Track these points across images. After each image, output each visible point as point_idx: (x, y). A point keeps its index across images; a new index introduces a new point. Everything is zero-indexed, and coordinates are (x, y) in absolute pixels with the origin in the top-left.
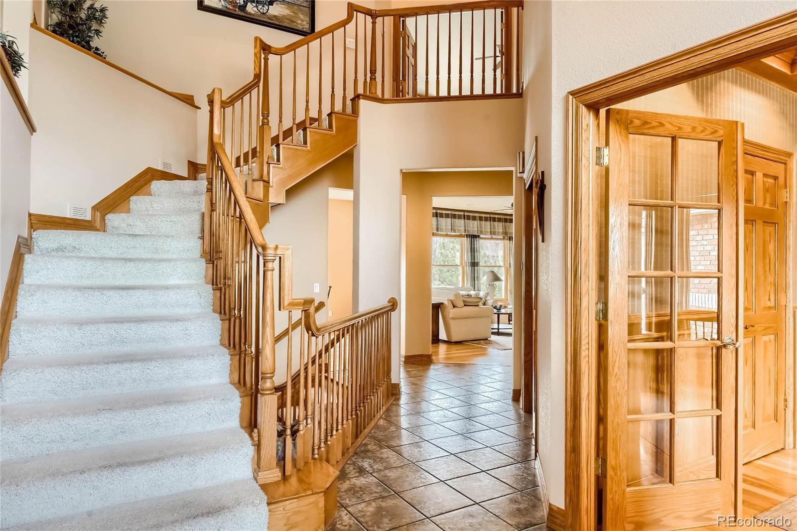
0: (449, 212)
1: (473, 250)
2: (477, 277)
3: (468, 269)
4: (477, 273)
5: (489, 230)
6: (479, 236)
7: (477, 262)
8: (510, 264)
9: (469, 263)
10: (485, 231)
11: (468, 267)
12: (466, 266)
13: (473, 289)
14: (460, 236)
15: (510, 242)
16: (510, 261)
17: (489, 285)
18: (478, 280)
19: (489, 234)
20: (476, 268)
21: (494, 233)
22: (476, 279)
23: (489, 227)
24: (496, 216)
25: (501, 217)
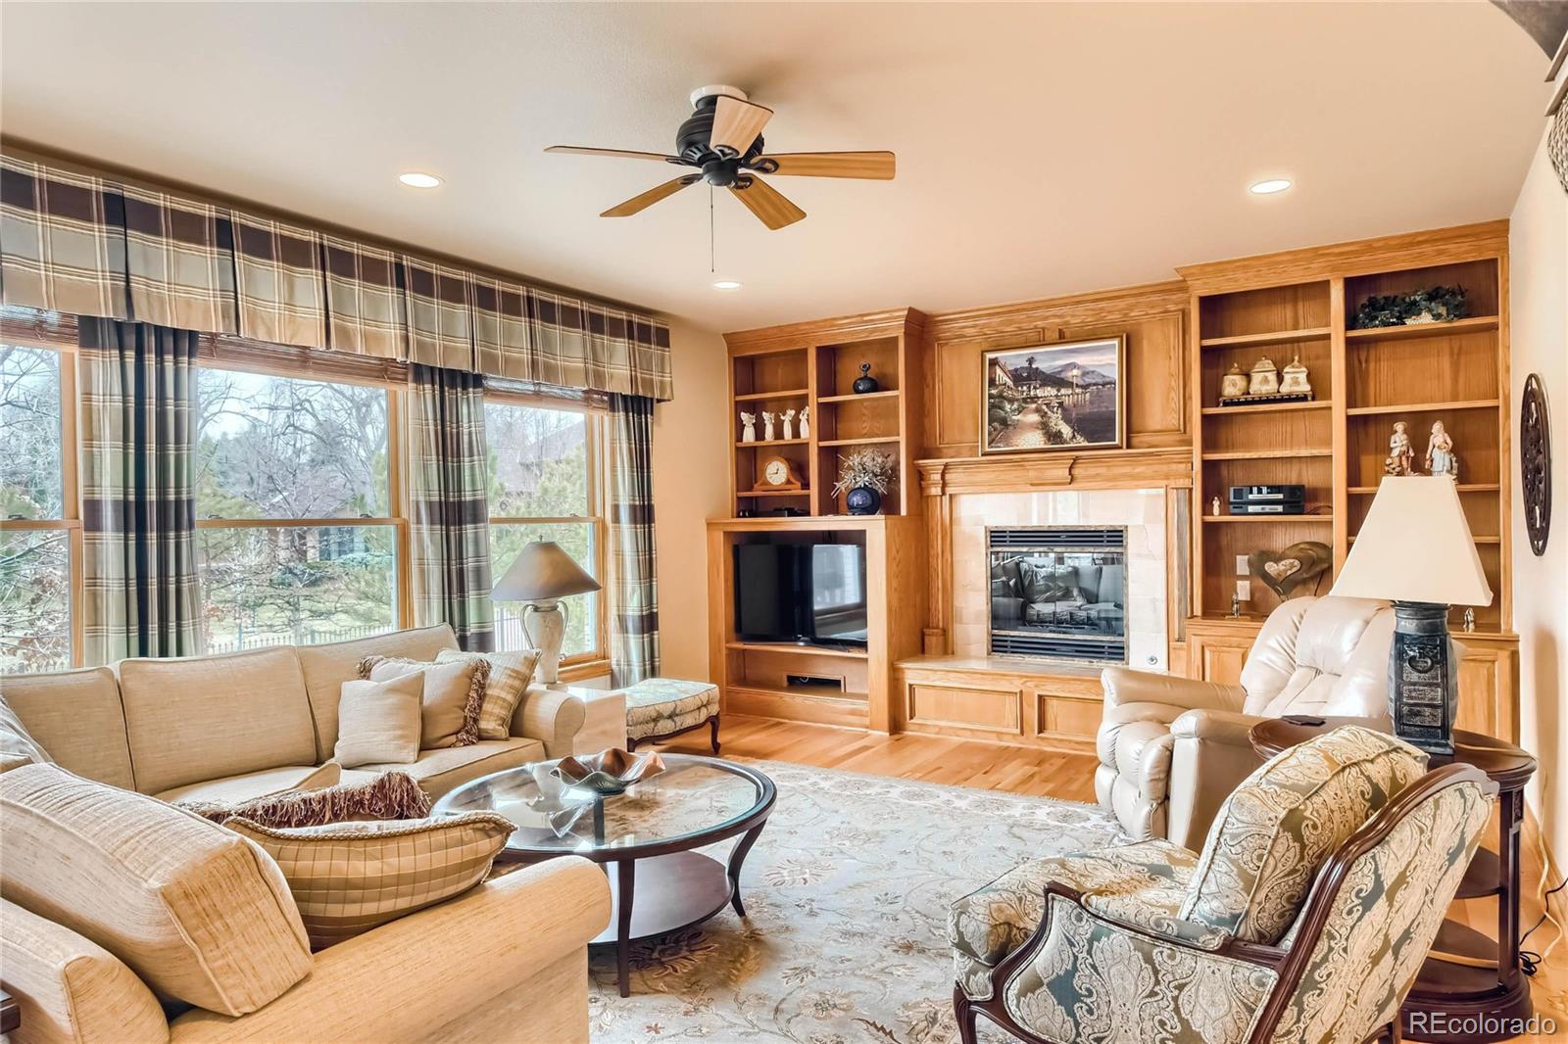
0: (310, 236)
1: (449, 447)
2: (478, 571)
3: (427, 539)
4: (477, 555)
5: (526, 357)
6: (478, 381)
7: (475, 503)
8: (616, 508)
9: (430, 504)
10: (507, 360)
11: (425, 527)
12: (419, 521)
13: (453, 638)
14: (384, 371)
15: (613, 421)
16: (615, 496)
17: (536, 609)
18: (479, 587)
19: (527, 370)
20: (469, 529)
21: (550, 372)
22: (470, 584)
23: (526, 343)
24: (557, 300)
25: (577, 304)
